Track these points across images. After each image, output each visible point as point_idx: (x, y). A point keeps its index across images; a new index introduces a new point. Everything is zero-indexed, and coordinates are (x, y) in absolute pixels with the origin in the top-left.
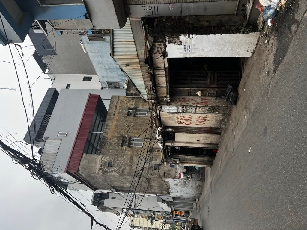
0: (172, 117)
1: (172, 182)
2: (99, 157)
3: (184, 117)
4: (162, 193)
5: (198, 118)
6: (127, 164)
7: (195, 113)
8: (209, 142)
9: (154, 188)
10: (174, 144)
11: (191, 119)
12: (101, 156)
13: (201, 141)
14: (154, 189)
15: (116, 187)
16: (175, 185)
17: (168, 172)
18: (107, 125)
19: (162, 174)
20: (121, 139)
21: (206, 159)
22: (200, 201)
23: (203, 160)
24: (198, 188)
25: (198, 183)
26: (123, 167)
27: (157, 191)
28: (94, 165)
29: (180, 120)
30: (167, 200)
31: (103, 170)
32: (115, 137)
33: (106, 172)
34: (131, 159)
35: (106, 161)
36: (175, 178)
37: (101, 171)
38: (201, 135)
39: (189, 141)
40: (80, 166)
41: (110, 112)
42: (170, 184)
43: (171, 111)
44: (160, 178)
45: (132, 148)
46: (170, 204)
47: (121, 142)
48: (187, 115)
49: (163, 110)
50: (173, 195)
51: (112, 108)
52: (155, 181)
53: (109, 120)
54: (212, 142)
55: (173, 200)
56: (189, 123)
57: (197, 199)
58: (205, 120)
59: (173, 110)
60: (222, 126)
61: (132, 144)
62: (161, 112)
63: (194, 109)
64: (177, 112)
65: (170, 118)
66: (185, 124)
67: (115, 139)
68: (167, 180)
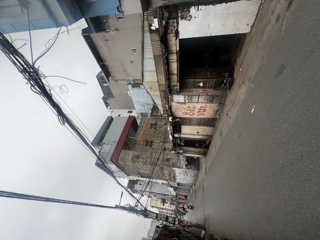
0: (180, 108)
1: (177, 171)
2: (132, 152)
3: (189, 107)
4: (170, 180)
5: (200, 109)
6: (149, 157)
7: (198, 103)
8: (205, 134)
9: (165, 175)
10: (180, 135)
11: (194, 109)
12: (133, 151)
13: (200, 133)
14: (166, 177)
15: (141, 174)
16: (179, 173)
17: (175, 164)
18: (138, 133)
19: (171, 165)
20: (146, 142)
21: (202, 150)
22: (196, 186)
23: (200, 151)
24: (194, 176)
25: (195, 172)
26: (146, 159)
27: (167, 178)
28: (128, 157)
29: (186, 111)
30: (173, 185)
31: (133, 161)
32: (142, 141)
33: (135, 162)
34: (151, 155)
35: (135, 155)
36: (180, 168)
37: (132, 161)
38: (200, 127)
39: (191, 133)
40: (119, 157)
41: (140, 125)
42: (176, 173)
43: (180, 102)
44: (170, 167)
45: (153, 147)
46: (175, 189)
47: (146, 143)
48: (191, 105)
49: (174, 100)
50: (178, 181)
51: (141, 123)
52: (166, 169)
53: (139, 130)
54: (207, 134)
55: (178, 186)
56: (192, 114)
57: (193, 186)
58: (205, 111)
59: (181, 99)
60: (217, 117)
61: (152, 145)
62: (172, 103)
63: (197, 97)
64: (184, 102)
65: (179, 109)
66: (190, 115)
67: (142, 142)
68: (174, 169)
